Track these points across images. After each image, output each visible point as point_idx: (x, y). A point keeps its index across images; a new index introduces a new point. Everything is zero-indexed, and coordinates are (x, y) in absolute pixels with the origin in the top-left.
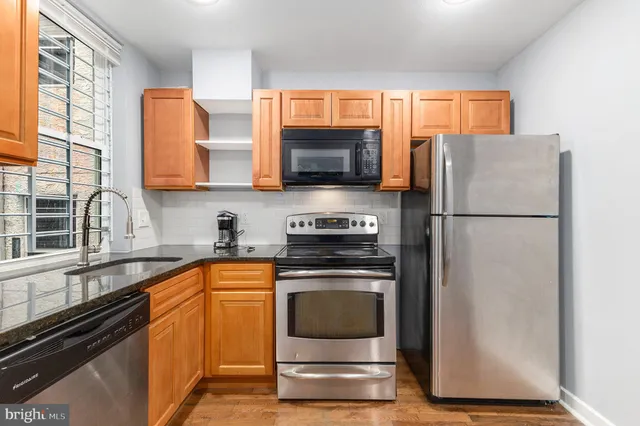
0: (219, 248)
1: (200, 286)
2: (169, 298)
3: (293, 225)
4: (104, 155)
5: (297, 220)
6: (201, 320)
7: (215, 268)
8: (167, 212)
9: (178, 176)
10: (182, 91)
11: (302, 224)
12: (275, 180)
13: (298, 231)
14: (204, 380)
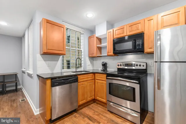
0: (102, 70)
1: (93, 78)
2: (84, 79)
3: (118, 65)
4: (82, 51)
5: (119, 64)
6: (94, 86)
7: (96, 74)
8: (95, 62)
9: (93, 54)
10: (94, 35)
11: (121, 65)
12: (112, 53)
13: (120, 67)
14: (94, 99)
